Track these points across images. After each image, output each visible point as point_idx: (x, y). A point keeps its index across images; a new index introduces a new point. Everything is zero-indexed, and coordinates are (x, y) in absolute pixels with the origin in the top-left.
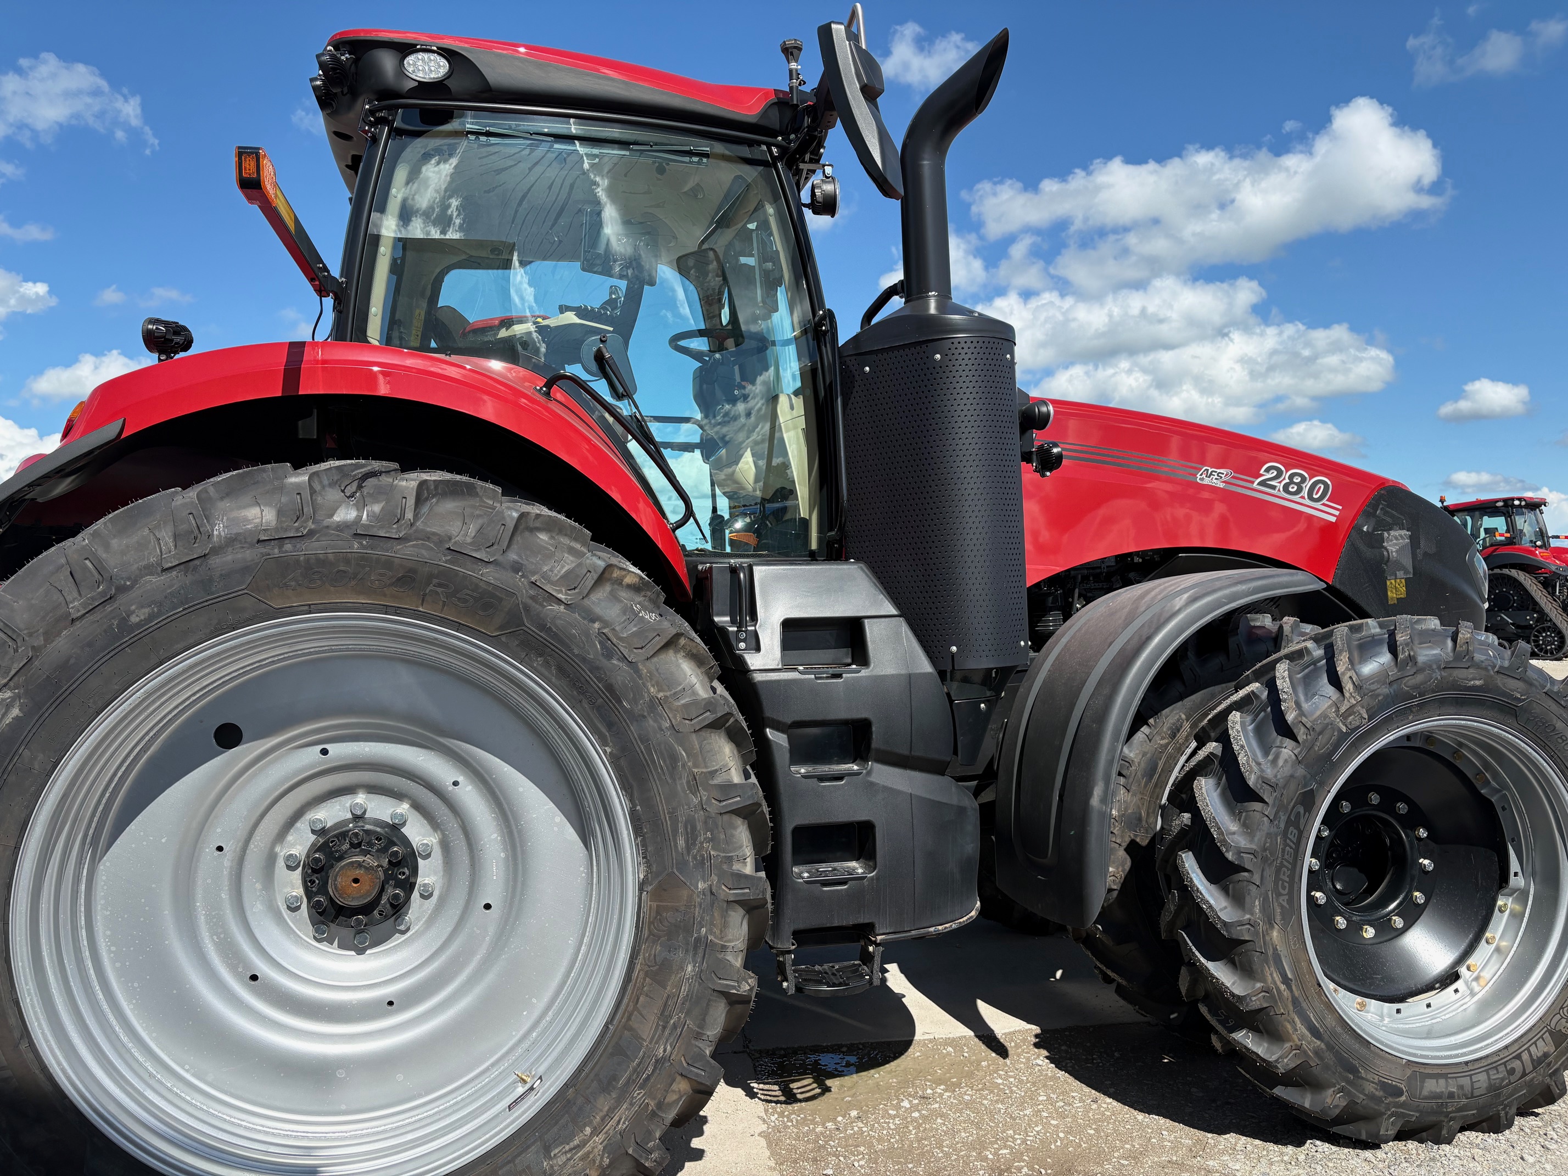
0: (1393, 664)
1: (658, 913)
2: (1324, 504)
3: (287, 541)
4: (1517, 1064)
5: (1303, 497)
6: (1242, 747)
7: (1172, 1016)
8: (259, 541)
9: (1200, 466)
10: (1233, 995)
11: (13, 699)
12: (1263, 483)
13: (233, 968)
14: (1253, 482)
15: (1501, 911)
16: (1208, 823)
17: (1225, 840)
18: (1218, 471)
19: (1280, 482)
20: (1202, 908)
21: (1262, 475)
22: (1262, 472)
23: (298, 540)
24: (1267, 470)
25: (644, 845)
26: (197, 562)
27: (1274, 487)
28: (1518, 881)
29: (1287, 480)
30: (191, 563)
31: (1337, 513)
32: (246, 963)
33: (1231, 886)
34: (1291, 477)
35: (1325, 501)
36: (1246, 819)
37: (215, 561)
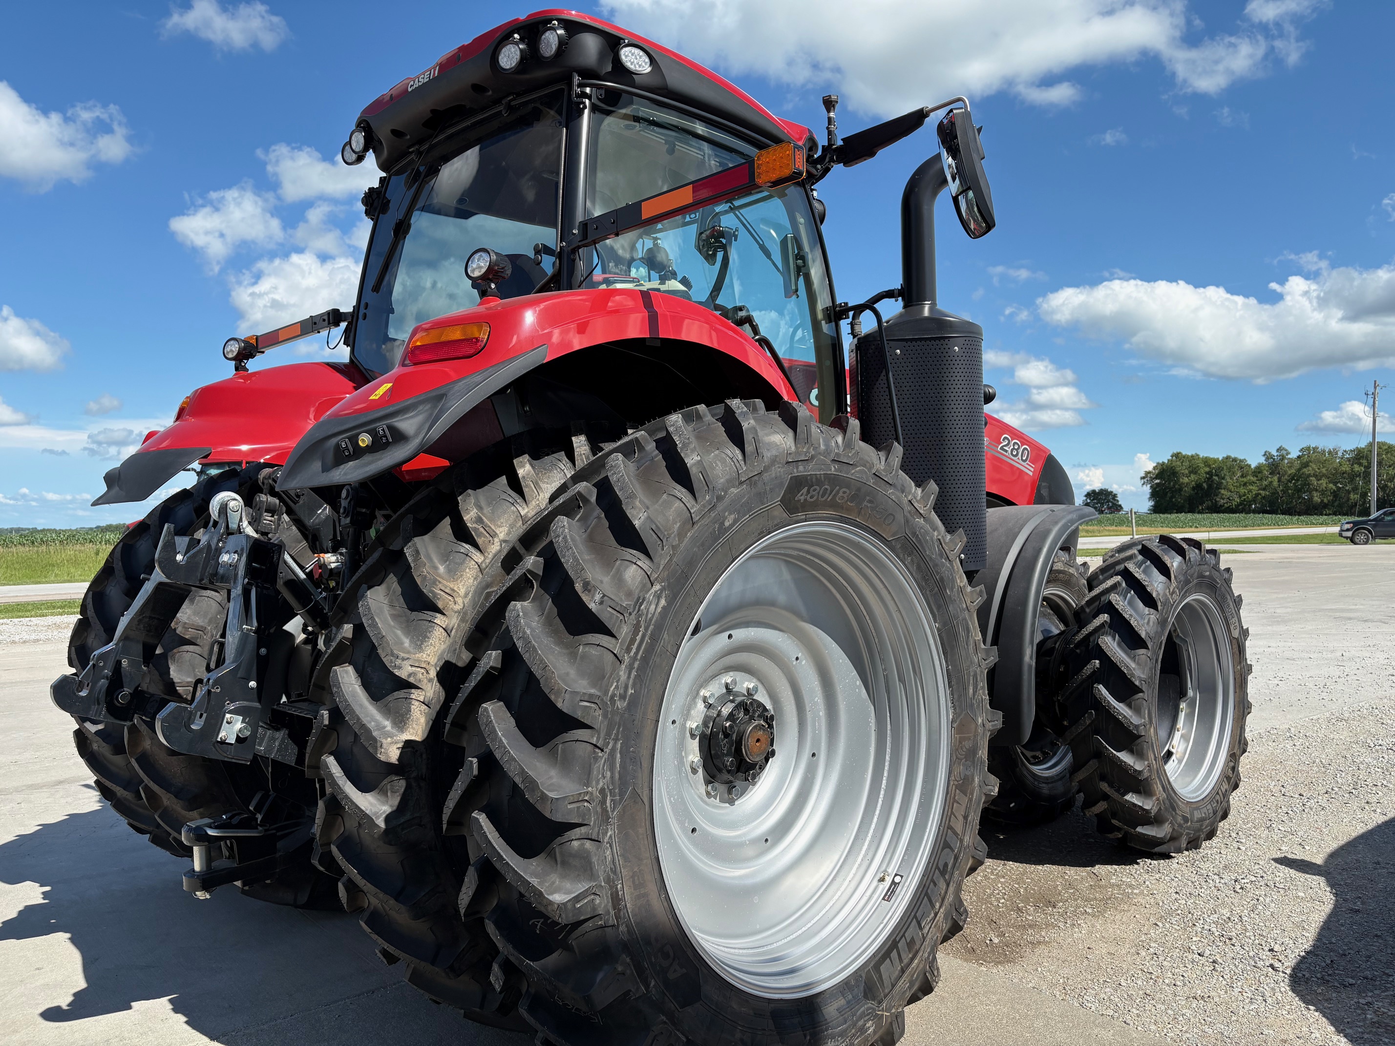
0: (1183, 562)
1: (960, 742)
2: (1027, 464)
3: (800, 463)
4: (1218, 797)
5: (1019, 459)
6: (1131, 615)
7: (1011, 805)
8: (788, 463)
10: (1136, 771)
11: (662, 590)
12: (1002, 448)
13: (681, 823)
15: (1182, 711)
16: (1119, 664)
17: (1133, 673)
19: (1009, 448)
20: (1118, 719)
22: (1001, 440)
23: (806, 462)
25: (952, 694)
26: (756, 478)
27: (1006, 451)
28: (1190, 693)
29: (1012, 447)
30: (753, 478)
31: (1033, 470)
32: (691, 819)
33: (1133, 703)
34: (1014, 445)
36: (1138, 659)
37: (766, 476)
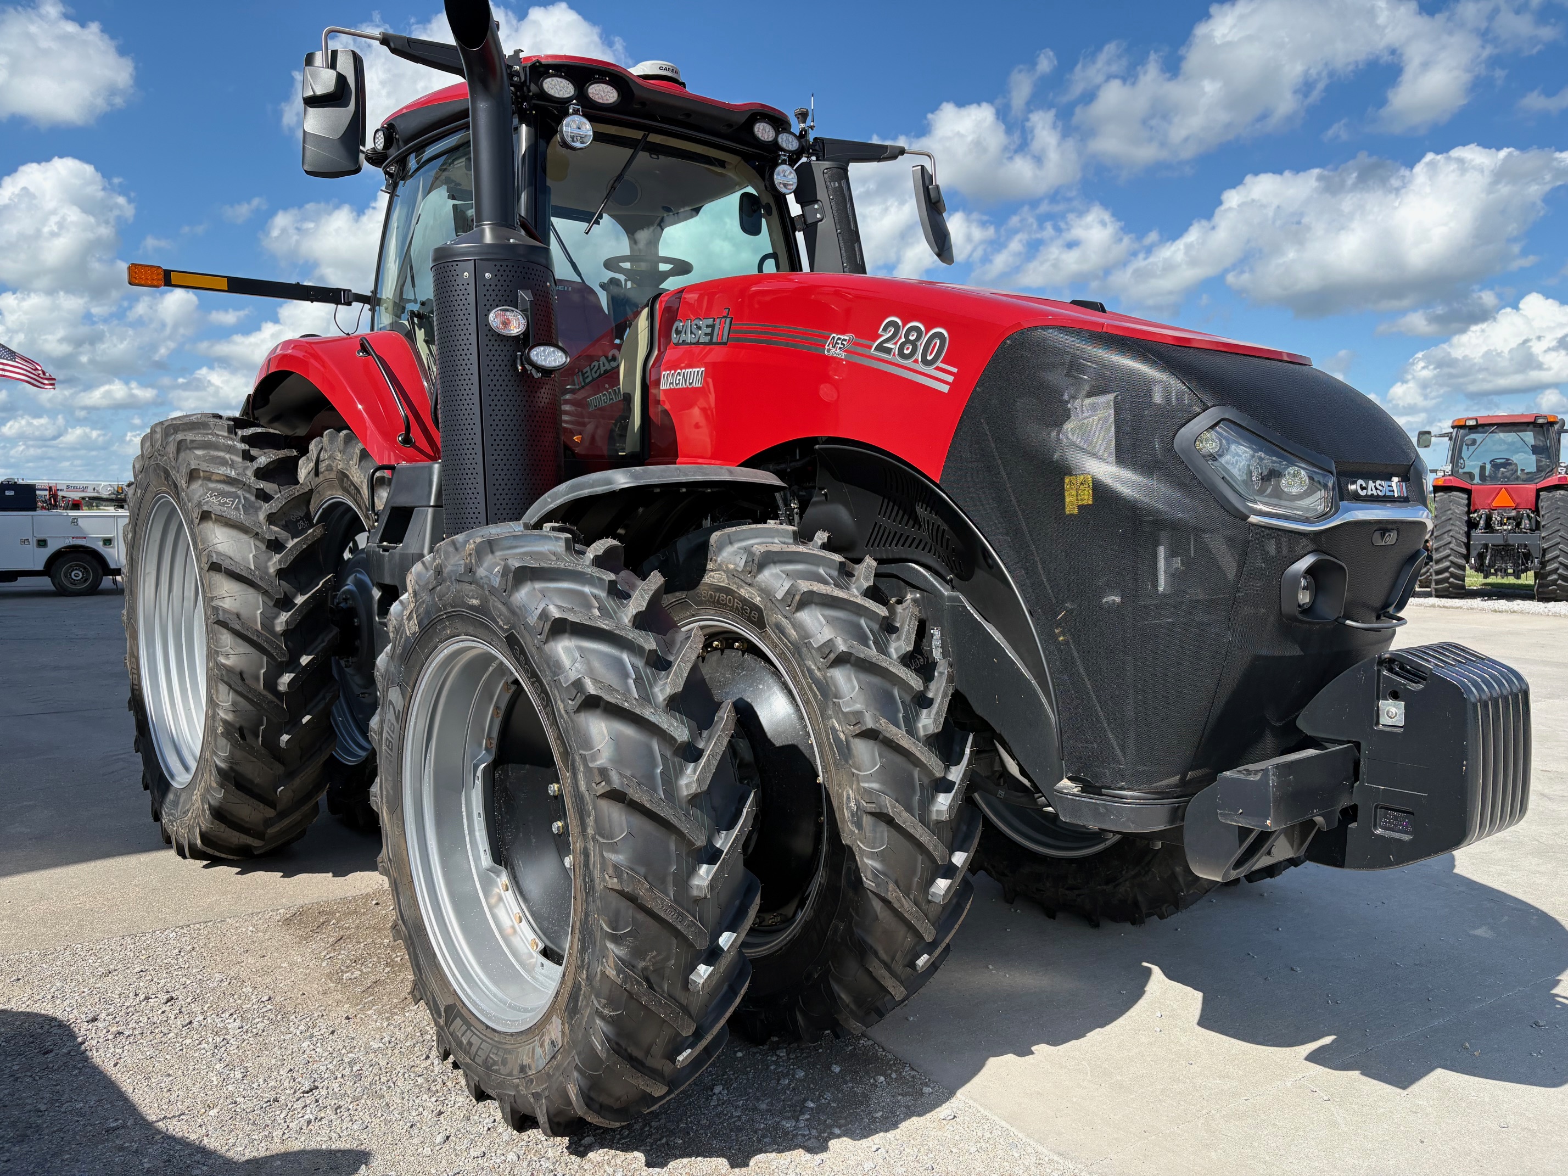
2: (938, 369)
5: (916, 361)
9: (826, 333)
12: (880, 348)
14: (870, 347)
18: (843, 337)
19: (896, 343)
21: (881, 336)
22: (880, 332)
24: (885, 329)
27: (888, 351)
29: (903, 339)
31: (950, 379)
34: (907, 336)
35: (939, 364)
